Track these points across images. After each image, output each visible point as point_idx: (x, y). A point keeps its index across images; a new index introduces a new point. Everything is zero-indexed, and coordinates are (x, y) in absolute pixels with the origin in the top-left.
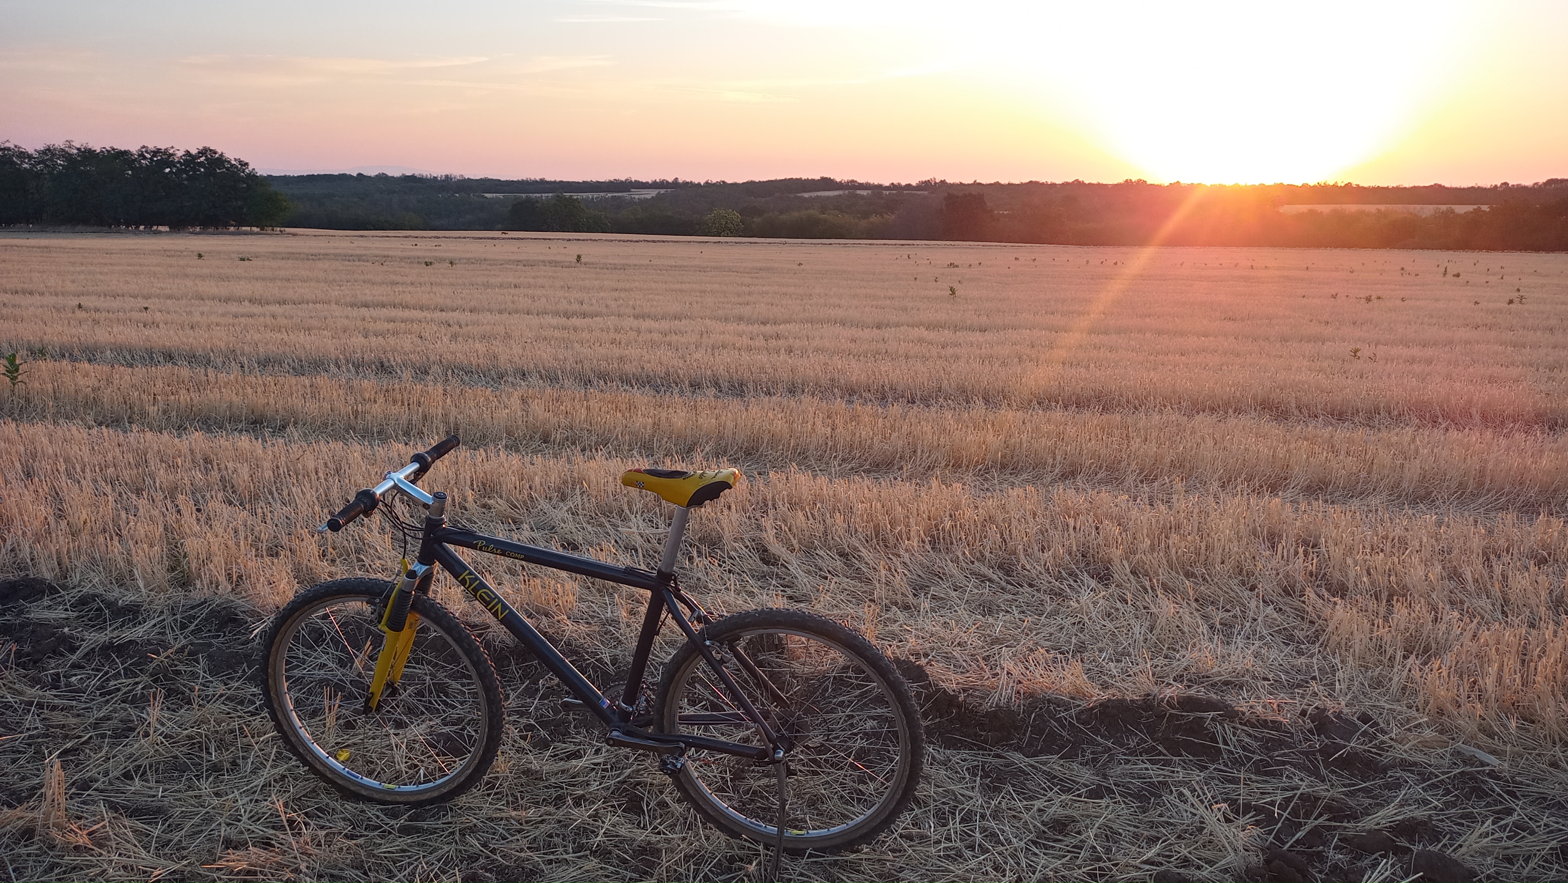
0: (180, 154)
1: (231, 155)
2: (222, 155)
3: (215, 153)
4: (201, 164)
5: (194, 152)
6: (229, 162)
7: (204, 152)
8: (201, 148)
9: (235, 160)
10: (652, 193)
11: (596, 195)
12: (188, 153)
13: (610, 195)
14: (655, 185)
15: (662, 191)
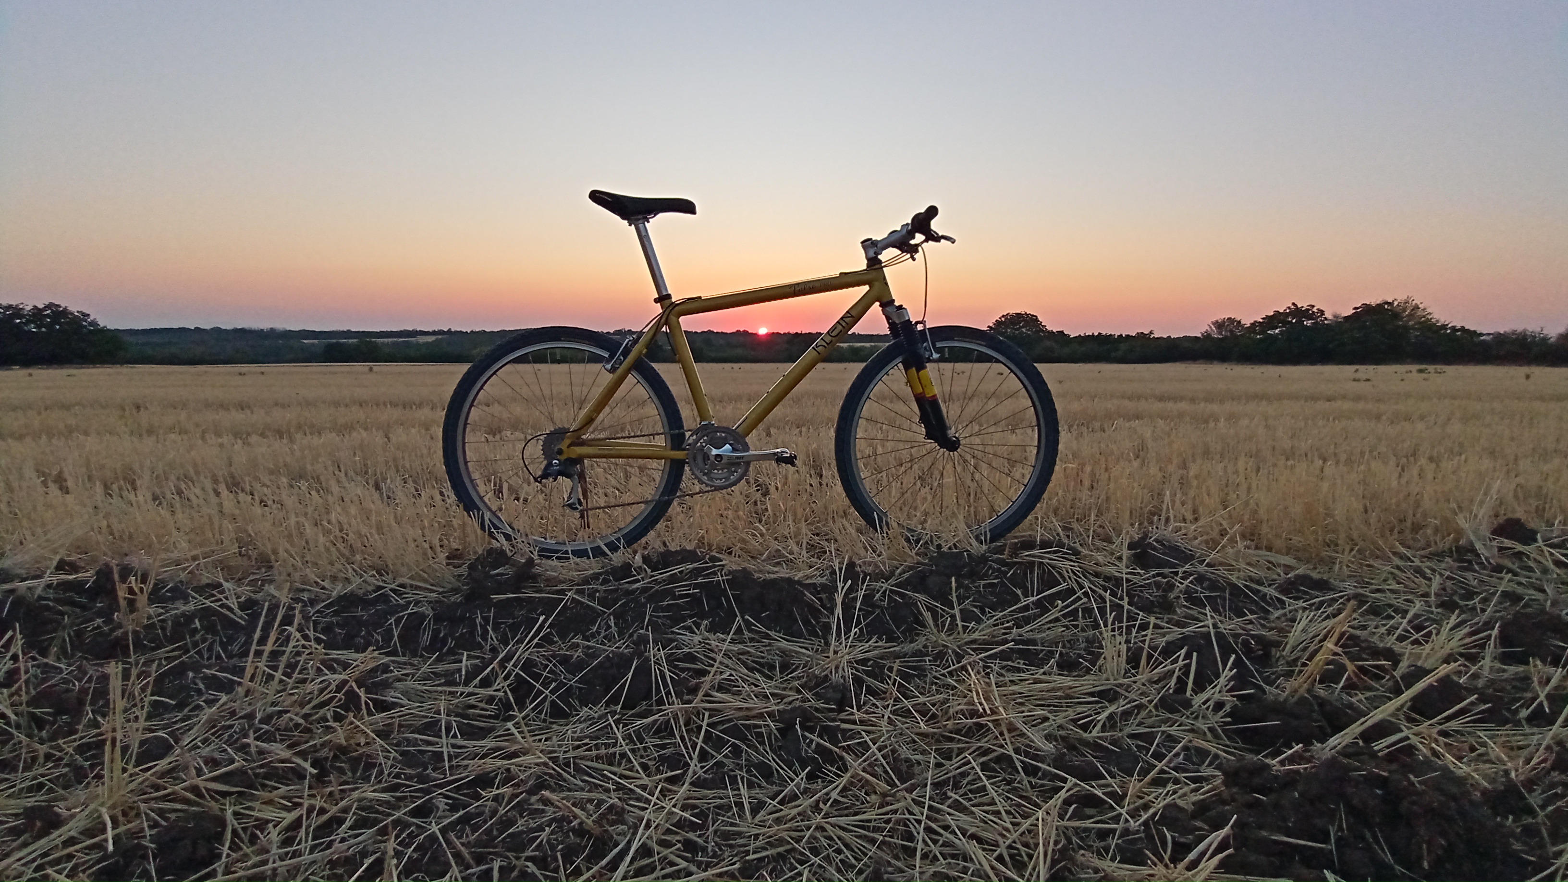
0: (29, 308)
1: (74, 308)
2: (66, 308)
3: (59, 306)
4: (48, 316)
5: (41, 306)
6: (72, 314)
7: (49, 306)
8: (47, 303)
9: (78, 312)
10: (431, 339)
11: (390, 340)
12: (35, 307)
13: (401, 339)
14: (434, 333)
15: (440, 337)
